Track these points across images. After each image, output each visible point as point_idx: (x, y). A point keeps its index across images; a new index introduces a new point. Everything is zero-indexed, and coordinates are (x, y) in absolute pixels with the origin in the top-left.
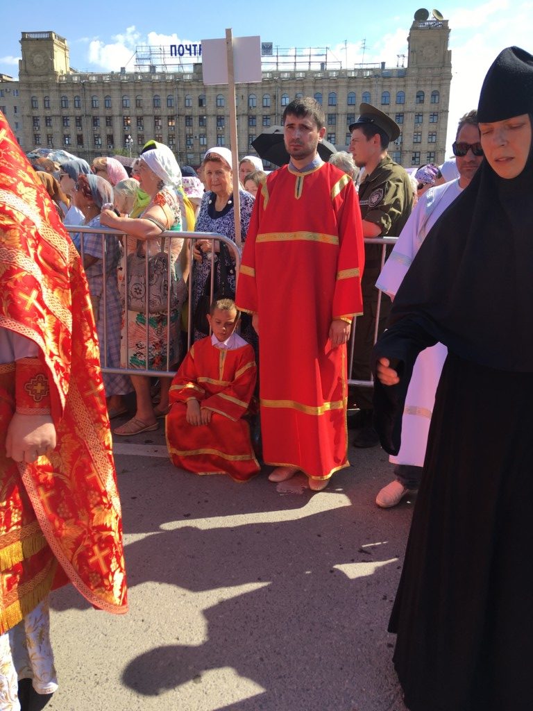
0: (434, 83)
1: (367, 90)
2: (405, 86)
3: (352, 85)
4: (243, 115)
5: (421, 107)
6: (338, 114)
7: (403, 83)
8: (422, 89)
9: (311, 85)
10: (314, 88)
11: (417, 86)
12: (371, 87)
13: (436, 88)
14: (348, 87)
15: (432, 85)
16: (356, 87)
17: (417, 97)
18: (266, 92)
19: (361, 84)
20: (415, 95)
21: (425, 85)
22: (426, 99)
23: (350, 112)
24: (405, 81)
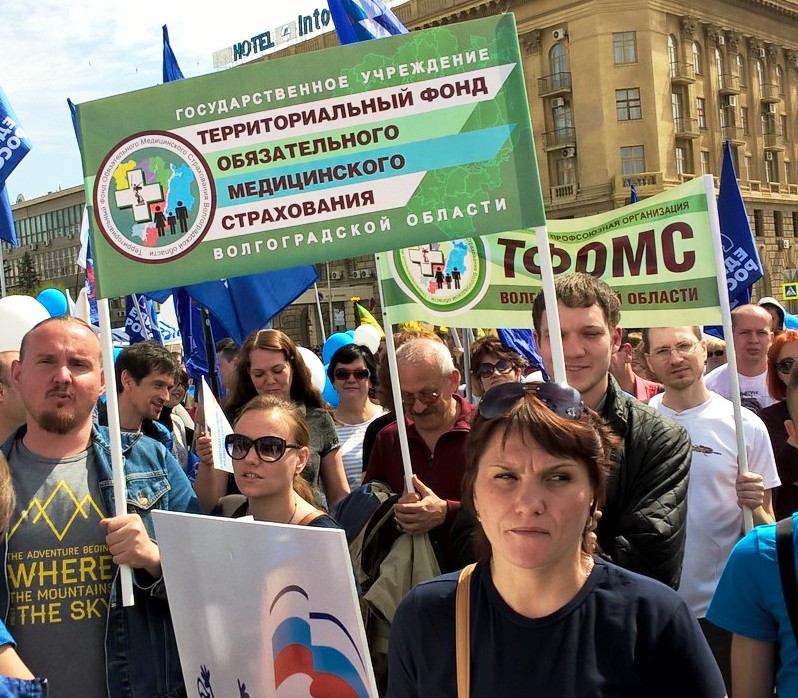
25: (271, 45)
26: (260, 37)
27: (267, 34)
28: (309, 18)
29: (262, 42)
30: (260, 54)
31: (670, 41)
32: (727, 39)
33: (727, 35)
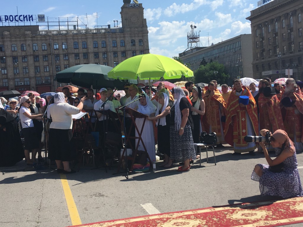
0: (139, 35)
1: (104, 39)
2: (124, 37)
3: (95, 37)
4: (30, 55)
5: (134, 48)
6: (89, 53)
7: (123, 36)
8: (134, 38)
9: (71, 37)
10: (73, 39)
11: (131, 37)
12: (105, 38)
13: (141, 38)
14: (93, 38)
15: (138, 36)
16: (97, 38)
17: (132, 42)
18: (43, 42)
19: (100, 37)
20: (130, 41)
21: (135, 36)
22: (136, 44)
23: (95, 51)
24: (124, 34)
30: (270, 1)
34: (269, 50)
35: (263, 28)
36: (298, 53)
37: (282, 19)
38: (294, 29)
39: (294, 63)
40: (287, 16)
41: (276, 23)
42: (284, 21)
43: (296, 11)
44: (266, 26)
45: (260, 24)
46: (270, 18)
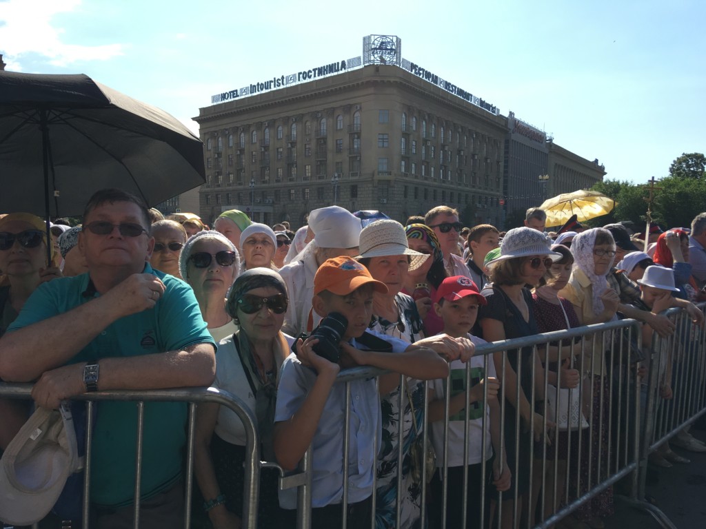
25: (237, 96)
26: (233, 92)
27: (236, 91)
28: (255, 86)
29: (234, 94)
30: (232, 99)
31: (404, 116)
32: (429, 117)
33: (429, 115)
34: (229, 174)
35: (220, 139)
36: (276, 184)
37: (252, 129)
38: (271, 148)
39: (268, 197)
40: (259, 126)
41: (243, 135)
42: (255, 133)
43: (274, 121)
44: (226, 136)
45: (215, 132)
46: (231, 126)
